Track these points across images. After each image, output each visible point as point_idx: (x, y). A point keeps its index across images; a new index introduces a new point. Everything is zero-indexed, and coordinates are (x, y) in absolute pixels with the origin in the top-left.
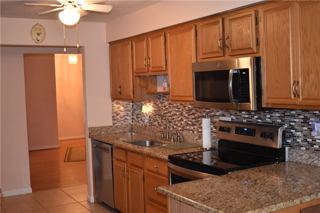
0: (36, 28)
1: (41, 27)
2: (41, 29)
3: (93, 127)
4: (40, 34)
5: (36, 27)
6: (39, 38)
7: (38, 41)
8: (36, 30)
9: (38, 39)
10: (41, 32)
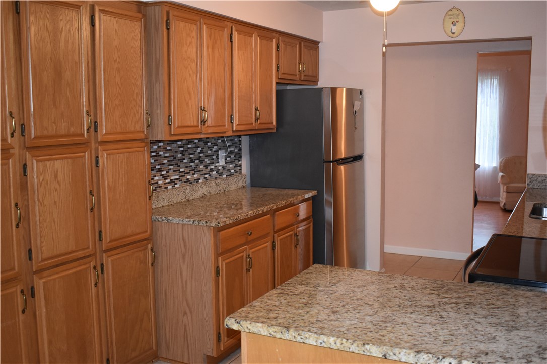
0: (451, 15)
1: (458, 12)
2: (458, 15)
3: (535, 175)
4: (457, 23)
5: (451, 13)
6: (454, 29)
7: (453, 33)
8: (450, 18)
9: (453, 31)
10: (458, 20)
